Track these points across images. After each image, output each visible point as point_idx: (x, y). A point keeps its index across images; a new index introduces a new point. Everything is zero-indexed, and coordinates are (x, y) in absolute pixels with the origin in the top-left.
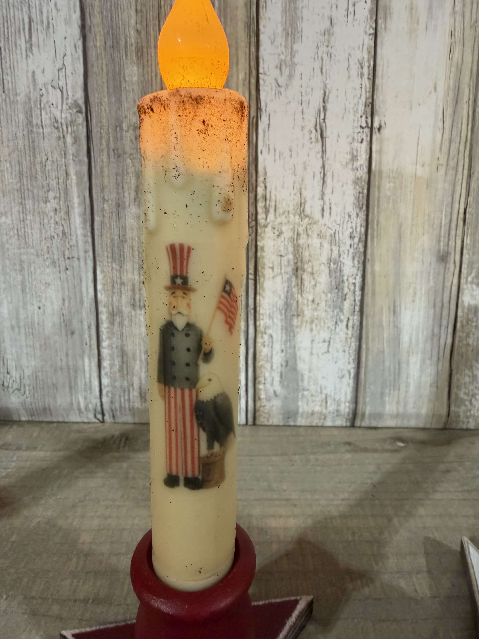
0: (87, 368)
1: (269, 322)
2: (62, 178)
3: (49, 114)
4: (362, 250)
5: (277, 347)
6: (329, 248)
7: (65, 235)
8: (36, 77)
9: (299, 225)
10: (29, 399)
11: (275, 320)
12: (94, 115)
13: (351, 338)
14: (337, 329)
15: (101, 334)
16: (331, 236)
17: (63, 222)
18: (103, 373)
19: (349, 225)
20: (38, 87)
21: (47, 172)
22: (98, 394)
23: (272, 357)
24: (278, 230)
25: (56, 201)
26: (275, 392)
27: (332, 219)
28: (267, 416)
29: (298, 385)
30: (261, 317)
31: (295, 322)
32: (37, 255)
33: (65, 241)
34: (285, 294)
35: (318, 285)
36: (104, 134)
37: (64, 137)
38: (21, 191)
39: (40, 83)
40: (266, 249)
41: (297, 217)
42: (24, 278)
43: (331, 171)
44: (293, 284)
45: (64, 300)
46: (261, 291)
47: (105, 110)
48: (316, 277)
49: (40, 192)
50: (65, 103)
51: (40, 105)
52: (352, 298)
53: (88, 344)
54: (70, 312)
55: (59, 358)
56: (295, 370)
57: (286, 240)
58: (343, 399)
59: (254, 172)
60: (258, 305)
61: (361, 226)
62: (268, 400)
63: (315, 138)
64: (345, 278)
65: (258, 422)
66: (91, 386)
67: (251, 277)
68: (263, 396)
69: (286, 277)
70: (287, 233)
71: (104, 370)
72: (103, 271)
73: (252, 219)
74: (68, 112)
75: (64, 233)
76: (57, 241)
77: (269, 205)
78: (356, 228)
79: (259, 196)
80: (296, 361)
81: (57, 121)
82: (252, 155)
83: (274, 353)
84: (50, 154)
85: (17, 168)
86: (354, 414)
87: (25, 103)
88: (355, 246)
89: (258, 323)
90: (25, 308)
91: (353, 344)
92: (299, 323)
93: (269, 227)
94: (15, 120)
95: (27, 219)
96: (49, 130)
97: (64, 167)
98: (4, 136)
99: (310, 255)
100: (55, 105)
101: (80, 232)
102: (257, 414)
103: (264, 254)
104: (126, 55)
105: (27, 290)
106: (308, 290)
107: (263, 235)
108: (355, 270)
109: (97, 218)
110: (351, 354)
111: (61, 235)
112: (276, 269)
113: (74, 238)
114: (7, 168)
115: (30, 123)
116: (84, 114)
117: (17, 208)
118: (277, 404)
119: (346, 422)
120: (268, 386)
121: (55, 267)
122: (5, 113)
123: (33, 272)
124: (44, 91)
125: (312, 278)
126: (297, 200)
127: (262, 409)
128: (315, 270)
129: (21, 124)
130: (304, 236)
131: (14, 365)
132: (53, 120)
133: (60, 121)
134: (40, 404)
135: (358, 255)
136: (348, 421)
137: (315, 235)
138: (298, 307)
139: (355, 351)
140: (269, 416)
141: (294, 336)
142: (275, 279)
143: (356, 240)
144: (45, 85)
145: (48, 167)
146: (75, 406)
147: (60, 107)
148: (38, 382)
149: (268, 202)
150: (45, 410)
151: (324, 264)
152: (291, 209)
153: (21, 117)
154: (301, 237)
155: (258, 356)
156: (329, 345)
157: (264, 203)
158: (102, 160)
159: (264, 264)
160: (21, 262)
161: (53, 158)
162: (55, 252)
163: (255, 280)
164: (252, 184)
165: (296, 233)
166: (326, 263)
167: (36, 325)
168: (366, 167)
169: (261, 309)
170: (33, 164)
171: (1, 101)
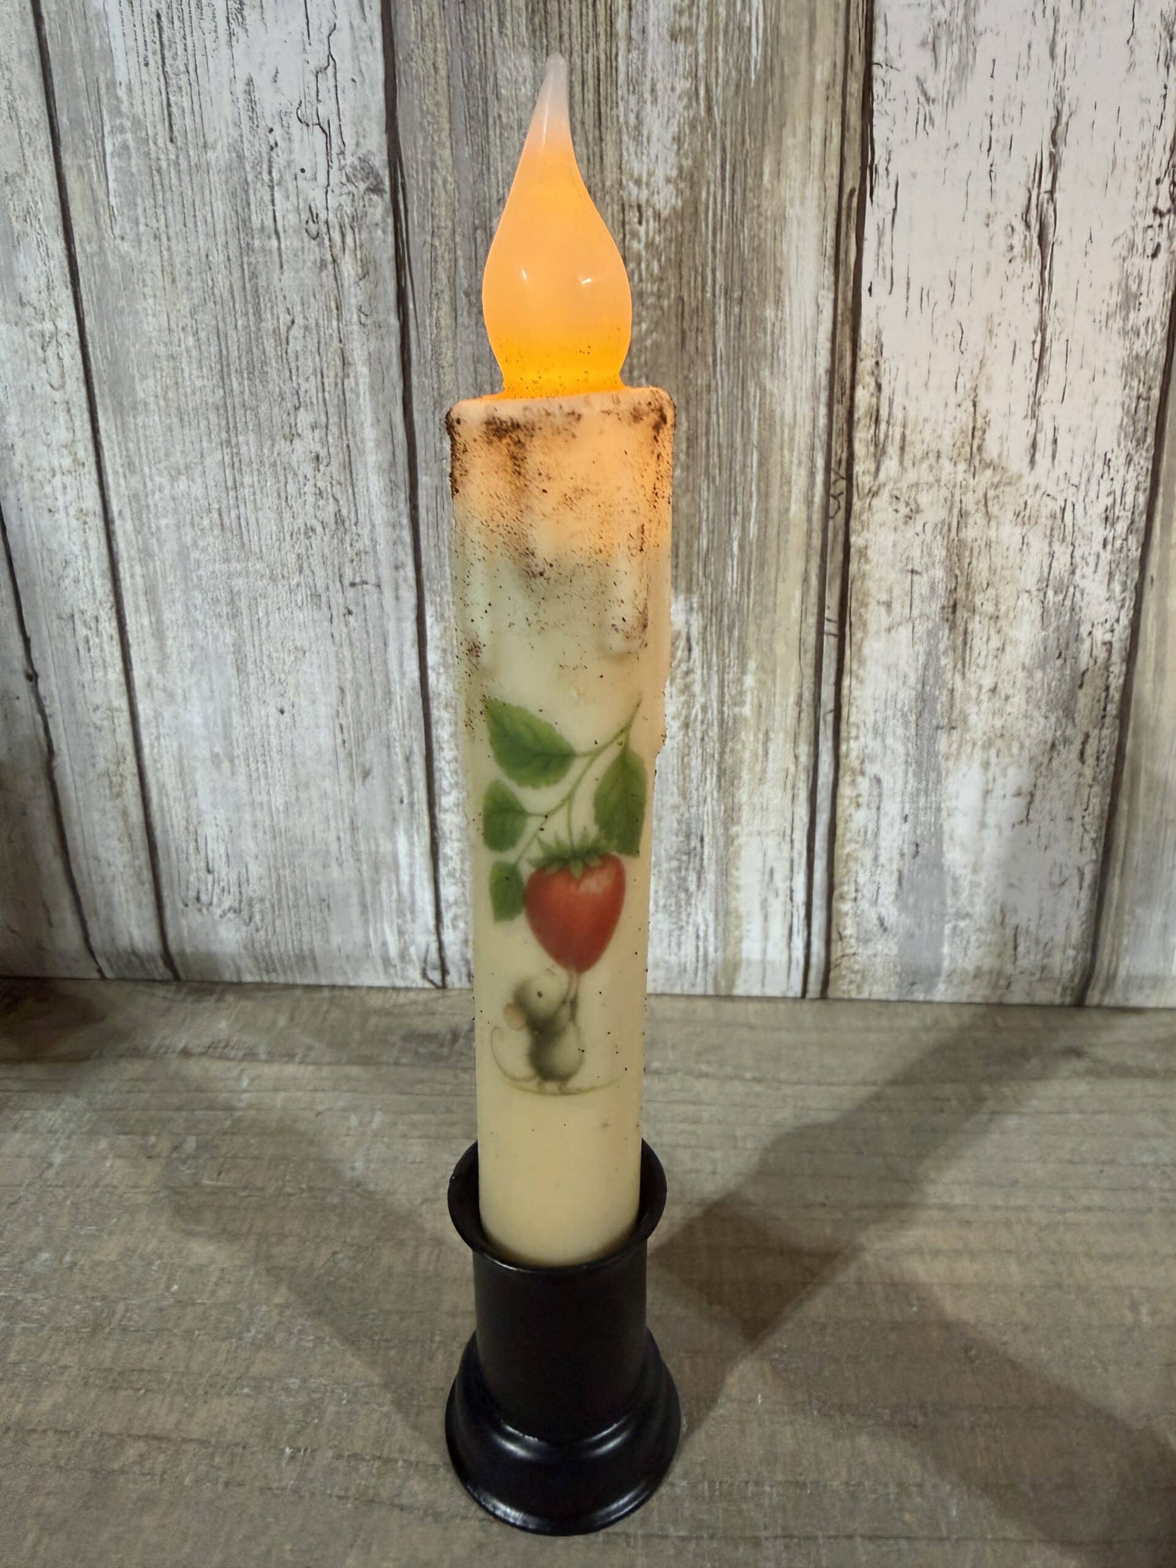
0: (403, 860)
1: (874, 745)
2: (332, 374)
3: (293, 198)
4: (1136, 554)
5: (892, 808)
6: (1047, 549)
7: (343, 522)
8: (257, 96)
9: (964, 488)
10: (262, 933)
11: (890, 741)
12: (414, 197)
13: (1091, 786)
14: (1055, 763)
15: (437, 775)
16: (1053, 517)
17: (337, 489)
18: (443, 871)
19: (1105, 486)
20: (262, 124)
21: (292, 358)
22: (431, 922)
23: (876, 835)
24: (907, 504)
25: (318, 434)
26: (881, 921)
27: (1059, 471)
28: (859, 977)
29: (943, 903)
30: (854, 732)
31: (943, 743)
32: (273, 579)
33: (342, 541)
34: (920, 672)
35: (1008, 648)
36: (441, 250)
37: (334, 261)
38: (226, 411)
39: (267, 114)
40: (870, 553)
41: (962, 466)
42: (240, 636)
43: (1063, 338)
44: (942, 647)
45: (342, 690)
46: (855, 667)
47: (445, 182)
48: (1005, 629)
49: (276, 410)
50: (335, 165)
51: (270, 173)
52: (1100, 683)
53: (406, 801)
54: (359, 722)
55: (332, 836)
56: (937, 865)
57: (929, 529)
58: (1060, 938)
59: (848, 345)
60: (845, 701)
61: (1137, 489)
62: (865, 939)
63: (1024, 246)
64: (1084, 630)
65: (832, 993)
66: (413, 903)
67: (830, 627)
68: (850, 929)
69: (921, 629)
70: (933, 512)
71: (446, 865)
72: (440, 618)
73: (837, 473)
74: (345, 190)
75: (339, 519)
76: (321, 542)
77: (886, 436)
78: (1123, 495)
79: (860, 412)
80: (940, 842)
81: (314, 217)
82: (845, 300)
83: (884, 822)
84: (298, 308)
85: (214, 349)
86: (1087, 977)
87: (230, 168)
88: (1118, 543)
89: (844, 748)
90: (246, 711)
91: (1095, 801)
92: (955, 746)
93: (885, 494)
94: (205, 217)
95: (242, 484)
96: (296, 243)
97: (336, 343)
98: (177, 261)
99: (992, 570)
100: (309, 173)
101: (380, 515)
102: (832, 974)
103: (867, 567)
105: (250, 667)
106: (981, 661)
107: (865, 517)
108: (1112, 609)
109: (423, 479)
110: (1088, 827)
111: (333, 527)
112: (897, 607)
113: (365, 532)
114: (188, 350)
115: (246, 222)
116: (387, 197)
117: (218, 456)
118: (885, 948)
119: (1063, 995)
120: (865, 905)
121: (320, 608)
122: (176, 198)
123: (264, 622)
124: (278, 131)
125: (993, 631)
126: (965, 418)
127: (845, 962)
128: (1003, 608)
129: (220, 227)
130: (979, 518)
131: (222, 851)
132: (305, 216)
133: (323, 216)
134: (290, 945)
135: (1123, 568)
136: (1069, 992)
137: (1010, 516)
138: (952, 707)
139: (1101, 817)
140: (864, 977)
141: (939, 781)
142: (893, 632)
143: (1121, 527)
144: (282, 115)
145: (295, 345)
146: (375, 952)
147: (322, 178)
148: (283, 891)
149: (883, 426)
150: (301, 958)
151: (1028, 592)
152: (945, 445)
153: (221, 207)
154: (971, 521)
155: (840, 831)
156: (1030, 803)
157: (872, 431)
158: (438, 319)
159: (866, 594)
160: (233, 598)
161: (305, 318)
162: (320, 572)
163: (841, 637)
164: (842, 379)
165: (956, 511)
166: (1033, 589)
167: (274, 754)
168: (1163, 324)
169: (854, 710)
170: (254, 337)
171: (164, 165)
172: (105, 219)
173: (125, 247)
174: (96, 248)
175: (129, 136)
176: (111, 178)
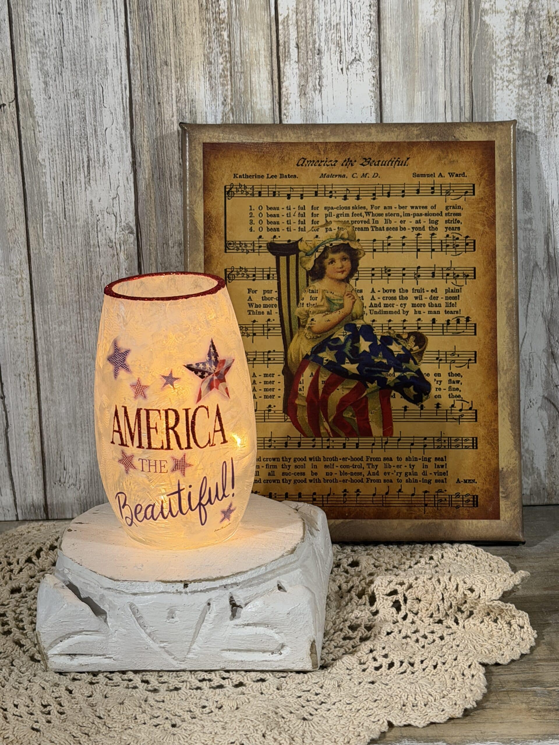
3: (104, 236)
8: (93, 205)
10: (84, 493)
12: (144, 235)
20: (95, 214)
32: (93, 358)
36: (152, 251)
37: (117, 254)
38: (79, 302)
39: (97, 210)
42: (81, 380)
47: (154, 230)
49: (96, 302)
50: (118, 226)
51: (97, 228)
74: (121, 233)
81: (111, 241)
84: (105, 269)
85: (76, 283)
87: (84, 227)
90: (81, 407)
94: (75, 242)
95: (84, 326)
96: (105, 249)
98: (65, 256)
100: (110, 228)
104: (171, 185)
105: (84, 390)
114: (67, 283)
115: (89, 243)
116: (135, 235)
117: (75, 317)
122: (66, 236)
123: (90, 374)
124: (100, 216)
131: (70, 461)
132: (108, 241)
133: (114, 241)
134: (94, 497)
144: (101, 211)
145: (103, 280)
147: (114, 229)
148: (93, 476)
153: (80, 239)
160: (79, 366)
161: (107, 272)
170: (90, 278)
171: (62, 226)
172: (41, 242)
173: (47, 251)
174: (37, 251)
175: (51, 218)
176: (44, 229)
